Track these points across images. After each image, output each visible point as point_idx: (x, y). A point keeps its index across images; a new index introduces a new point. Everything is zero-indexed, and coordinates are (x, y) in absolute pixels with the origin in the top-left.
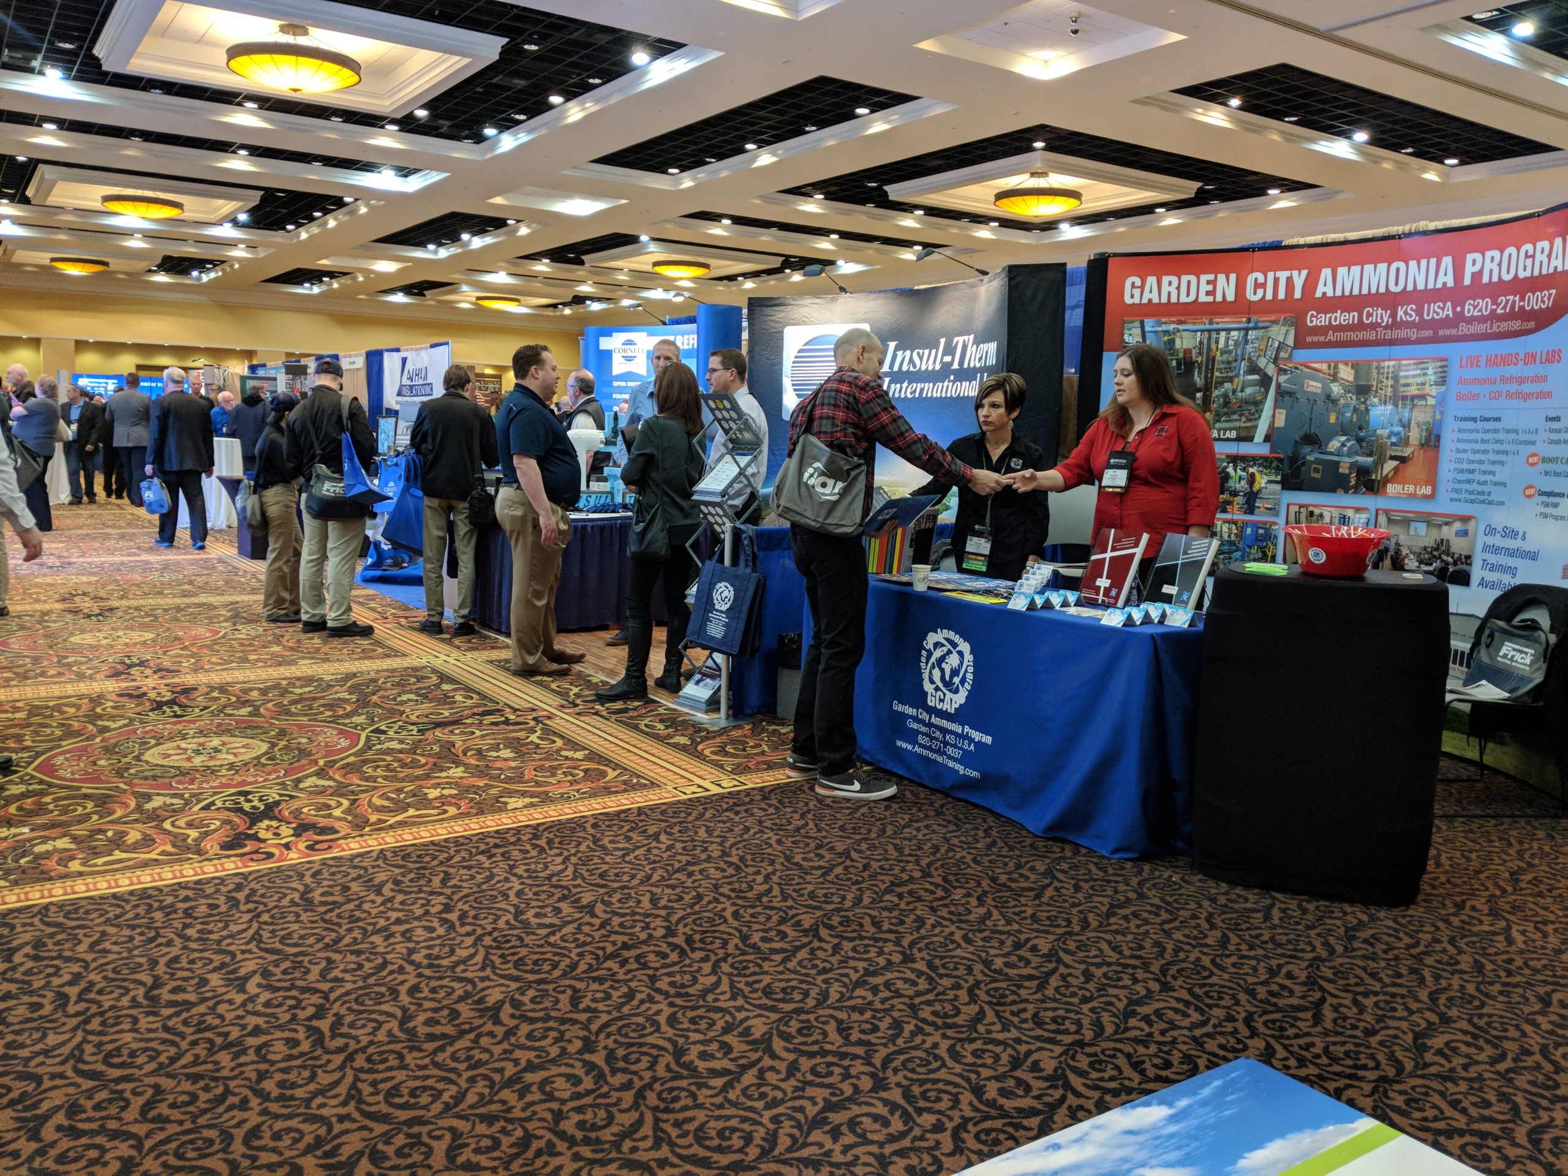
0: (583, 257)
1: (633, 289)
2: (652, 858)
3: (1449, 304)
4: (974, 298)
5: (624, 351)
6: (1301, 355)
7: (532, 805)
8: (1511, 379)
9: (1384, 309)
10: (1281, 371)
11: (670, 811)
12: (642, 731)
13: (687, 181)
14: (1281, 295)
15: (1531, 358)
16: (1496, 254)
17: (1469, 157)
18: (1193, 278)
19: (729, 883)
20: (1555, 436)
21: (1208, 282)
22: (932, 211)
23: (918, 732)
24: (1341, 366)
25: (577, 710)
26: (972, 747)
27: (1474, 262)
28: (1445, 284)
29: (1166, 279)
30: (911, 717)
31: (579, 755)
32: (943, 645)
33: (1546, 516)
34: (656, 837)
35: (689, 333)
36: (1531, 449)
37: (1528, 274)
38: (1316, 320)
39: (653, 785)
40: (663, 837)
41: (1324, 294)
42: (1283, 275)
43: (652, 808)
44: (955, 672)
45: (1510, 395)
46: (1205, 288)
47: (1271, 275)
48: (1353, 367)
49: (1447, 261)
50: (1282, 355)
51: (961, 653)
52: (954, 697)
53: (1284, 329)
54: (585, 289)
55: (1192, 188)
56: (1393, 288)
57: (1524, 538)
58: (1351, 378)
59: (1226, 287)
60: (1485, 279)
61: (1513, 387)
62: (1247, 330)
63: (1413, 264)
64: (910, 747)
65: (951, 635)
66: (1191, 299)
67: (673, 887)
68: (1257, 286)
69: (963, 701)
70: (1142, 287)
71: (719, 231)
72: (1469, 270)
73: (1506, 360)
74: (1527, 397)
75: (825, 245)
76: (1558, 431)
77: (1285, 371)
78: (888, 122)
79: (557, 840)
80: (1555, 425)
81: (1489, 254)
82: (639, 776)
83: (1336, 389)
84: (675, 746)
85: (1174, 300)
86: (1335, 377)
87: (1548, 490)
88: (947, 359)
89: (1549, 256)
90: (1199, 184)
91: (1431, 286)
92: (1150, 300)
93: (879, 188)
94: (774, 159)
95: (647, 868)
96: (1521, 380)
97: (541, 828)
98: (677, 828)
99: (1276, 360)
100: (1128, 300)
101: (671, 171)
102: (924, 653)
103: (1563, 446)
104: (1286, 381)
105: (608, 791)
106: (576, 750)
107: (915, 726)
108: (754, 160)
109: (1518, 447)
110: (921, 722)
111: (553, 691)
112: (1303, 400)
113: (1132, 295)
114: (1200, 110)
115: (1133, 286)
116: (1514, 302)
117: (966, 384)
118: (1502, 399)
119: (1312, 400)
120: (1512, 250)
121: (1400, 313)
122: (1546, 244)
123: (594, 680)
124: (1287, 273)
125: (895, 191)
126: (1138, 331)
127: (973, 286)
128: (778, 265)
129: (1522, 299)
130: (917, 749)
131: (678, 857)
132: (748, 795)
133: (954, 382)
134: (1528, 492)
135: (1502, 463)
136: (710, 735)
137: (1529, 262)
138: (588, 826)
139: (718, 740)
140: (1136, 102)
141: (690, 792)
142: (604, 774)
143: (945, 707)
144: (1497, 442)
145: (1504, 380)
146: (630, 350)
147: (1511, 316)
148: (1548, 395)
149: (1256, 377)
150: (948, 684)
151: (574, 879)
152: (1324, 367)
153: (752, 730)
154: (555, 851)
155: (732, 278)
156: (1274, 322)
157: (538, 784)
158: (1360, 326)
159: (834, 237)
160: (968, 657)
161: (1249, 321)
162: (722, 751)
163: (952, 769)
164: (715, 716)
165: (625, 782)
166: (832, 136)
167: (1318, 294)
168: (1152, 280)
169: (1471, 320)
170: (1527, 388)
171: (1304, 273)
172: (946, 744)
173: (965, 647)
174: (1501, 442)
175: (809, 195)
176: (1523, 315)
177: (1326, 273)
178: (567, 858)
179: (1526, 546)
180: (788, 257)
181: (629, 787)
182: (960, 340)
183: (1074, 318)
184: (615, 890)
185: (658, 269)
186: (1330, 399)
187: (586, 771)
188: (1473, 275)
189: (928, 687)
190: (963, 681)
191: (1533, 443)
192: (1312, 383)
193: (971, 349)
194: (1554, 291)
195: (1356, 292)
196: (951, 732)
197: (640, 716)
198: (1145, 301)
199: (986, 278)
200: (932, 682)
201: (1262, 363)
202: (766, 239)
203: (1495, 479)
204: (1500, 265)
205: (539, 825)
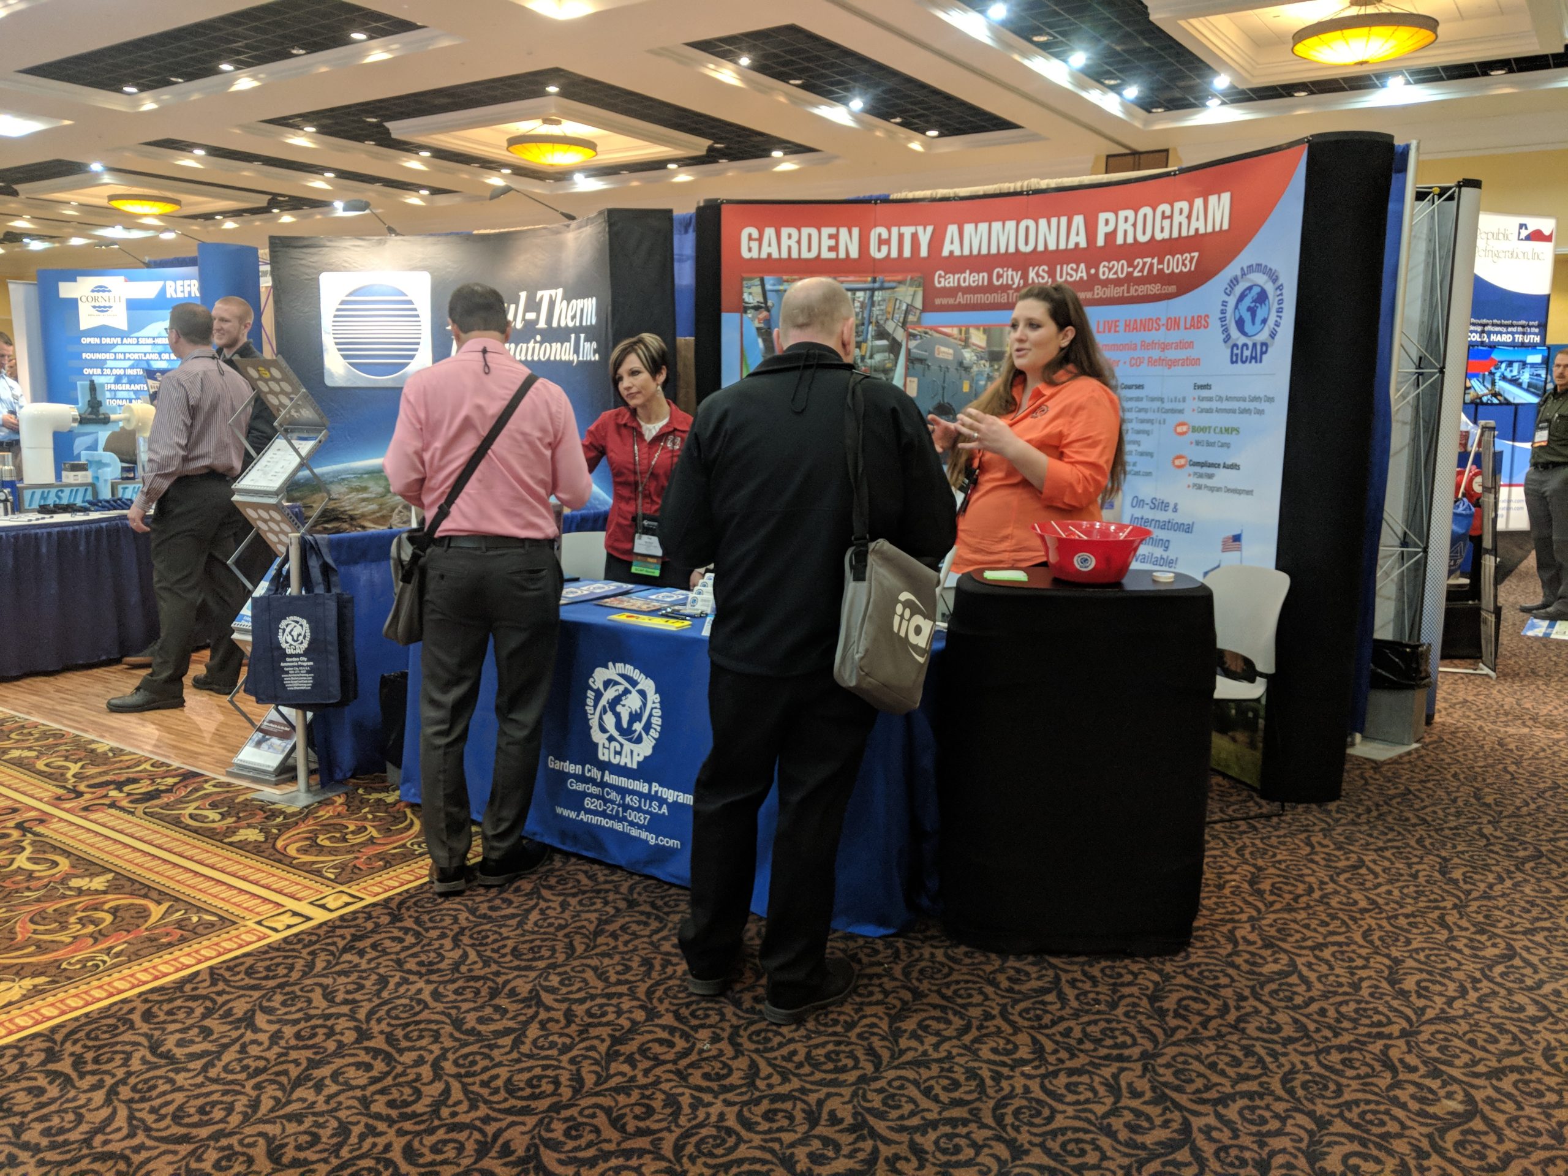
0: (16, 187)
1: (83, 226)
2: (253, 1064)
3: (1082, 266)
4: (560, 247)
5: (95, 299)
6: (931, 318)
7: (37, 992)
8: (1153, 345)
9: (1015, 269)
10: (911, 336)
11: (261, 966)
12: (187, 827)
13: (148, 104)
14: (907, 253)
15: (1174, 324)
16: (1130, 213)
17: (949, 130)
18: (814, 231)
19: (383, 1092)
20: (1206, 405)
21: (831, 237)
22: (441, 154)
23: (584, 794)
24: (972, 331)
25: (82, 802)
26: (664, 810)
27: (1107, 222)
28: (1077, 244)
29: (785, 231)
30: (574, 776)
31: (99, 883)
32: (616, 683)
33: (1199, 487)
34: (248, 1021)
35: (184, 278)
36: (1180, 418)
37: (1166, 235)
38: (944, 281)
39: (226, 922)
40: (261, 1020)
41: (951, 252)
42: (907, 231)
43: (232, 966)
44: (635, 717)
45: (1152, 362)
46: (827, 243)
47: (895, 231)
48: (985, 331)
49: (1079, 220)
50: (911, 318)
51: (643, 693)
52: (636, 748)
53: (911, 290)
54: (21, 224)
55: (701, 145)
56: (1022, 248)
57: (1175, 510)
58: (983, 344)
59: (849, 243)
60: (1120, 240)
61: (1156, 354)
62: (873, 290)
63: (1043, 222)
64: (573, 815)
65: (629, 670)
66: (813, 254)
67: (298, 1118)
68: (881, 242)
69: (648, 751)
70: (760, 240)
71: (191, 162)
72: (1102, 230)
73: (1146, 325)
74: (1171, 364)
75: (319, 184)
76: (1210, 399)
77: (914, 336)
78: (388, 51)
79: (90, 1056)
80: (1205, 393)
81: (1122, 214)
82: (200, 909)
83: (968, 355)
84: (242, 846)
85: (795, 255)
86: (966, 343)
87: (1202, 460)
88: (531, 316)
89: (1189, 217)
90: (708, 143)
91: (1062, 246)
92: (769, 255)
93: (379, 125)
94: (256, 84)
95: (248, 1089)
96: (1164, 347)
97: (59, 1037)
98: (279, 998)
99: (904, 324)
100: (746, 254)
101: (127, 89)
102: (591, 694)
103: (1215, 414)
104: (916, 347)
105: (155, 945)
106: (93, 875)
107: (580, 787)
108: (231, 83)
109: (1165, 416)
110: (592, 781)
111: (40, 773)
112: (934, 367)
113: (749, 249)
114: (712, 66)
115: (750, 238)
116: (1152, 265)
117: (556, 346)
118: (1144, 366)
119: (944, 368)
120: (1147, 210)
121: (1032, 274)
122: (1184, 205)
123: (101, 748)
124: (912, 229)
125: (398, 129)
126: (757, 290)
127: (557, 232)
128: (265, 204)
129: (1160, 262)
130: (583, 816)
131: (294, 1055)
132: (369, 917)
133: (541, 343)
134: (1177, 462)
135: (1147, 433)
136: (290, 821)
137: (1167, 223)
138: (136, 1017)
139: (303, 828)
140: (652, 52)
141: (283, 927)
142: (144, 913)
143: (624, 760)
144: (1140, 410)
145: (1145, 346)
146: (102, 299)
147: (1149, 279)
148: (1196, 362)
149: (884, 342)
150: (627, 733)
151: (131, 1135)
152: (955, 331)
153: (348, 804)
154: (90, 1080)
155: (209, 217)
156: (900, 282)
157: (40, 947)
158: (990, 288)
159: (330, 175)
160: (653, 698)
161: (874, 281)
162: (313, 846)
163: (637, 839)
164: (288, 788)
165: (180, 925)
166: (325, 62)
167: (945, 253)
168: (770, 232)
169: (1106, 283)
170: (1171, 354)
171: (930, 229)
172: (626, 807)
173: (647, 684)
174: (1145, 410)
175: (299, 128)
176: (1162, 278)
177: (952, 230)
178: (113, 1092)
179: (1178, 518)
180: (275, 195)
181: (188, 933)
182: (544, 295)
183: (685, 275)
184: (204, 1144)
185: (116, 204)
186: (963, 367)
187: (114, 911)
188: (1107, 235)
189: (597, 736)
190: (647, 728)
191: (1181, 411)
192: (943, 349)
193: (560, 306)
194: (1196, 254)
195: (984, 251)
196: (633, 792)
197: (180, 801)
198: (764, 255)
199: (574, 224)
200: (603, 730)
201: (890, 327)
202: (248, 174)
203: (1140, 449)
204: (1134, 225)
205: (54, 1030)
